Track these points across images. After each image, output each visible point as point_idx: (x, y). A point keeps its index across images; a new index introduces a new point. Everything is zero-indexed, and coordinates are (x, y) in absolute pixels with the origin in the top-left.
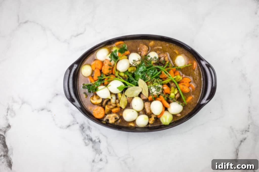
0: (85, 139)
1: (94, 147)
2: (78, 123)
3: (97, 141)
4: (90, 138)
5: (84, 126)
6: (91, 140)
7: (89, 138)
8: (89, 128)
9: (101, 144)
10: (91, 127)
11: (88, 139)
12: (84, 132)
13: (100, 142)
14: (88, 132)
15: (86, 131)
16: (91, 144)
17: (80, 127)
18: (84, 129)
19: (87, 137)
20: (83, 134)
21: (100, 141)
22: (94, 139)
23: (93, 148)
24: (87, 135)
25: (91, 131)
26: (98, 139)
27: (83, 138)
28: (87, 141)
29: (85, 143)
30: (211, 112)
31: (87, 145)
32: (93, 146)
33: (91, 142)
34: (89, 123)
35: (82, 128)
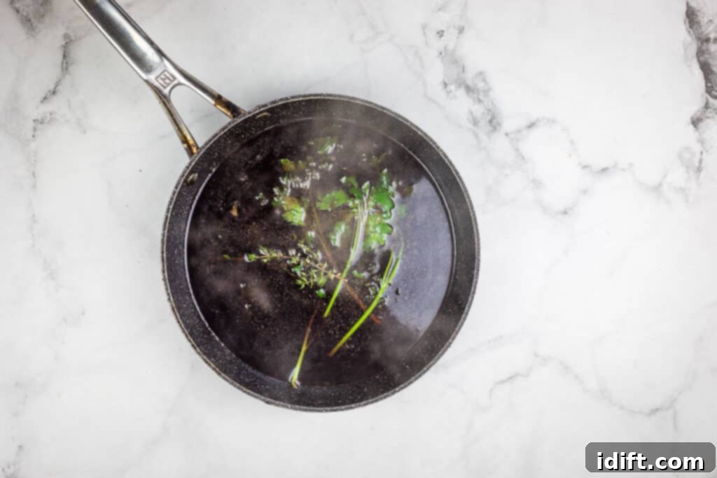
0: (487, 92)
1: (461, 70)
2: (507, 134)
3: (452, 87)
4: (471, 94)
5: (490, 128)
6: (469, 89)
7: (475, 95)
8: (475, 122)
9: (441, 79)
10: (470, 126)
11: (478, 91)
12: (489, 110)
13: (445, 85)
14: (478, 110)
15: (483, 114)
16: (469, 77)
17: (499, 124)
18: (489, 117)
19: (481, 97)
20: (493, 103)
21: (443, 86)
22: (461, 93)
23: (463, 67)
24: (480, 101)
25: (471, 113)
26: (451, 91)
27: (491, 94)
28: (481, 85)
29: (484, 80)
31: (481, 74)
32: (463, 71)
33: (470, 83)
34: (476, 136)
35: (494, 122)
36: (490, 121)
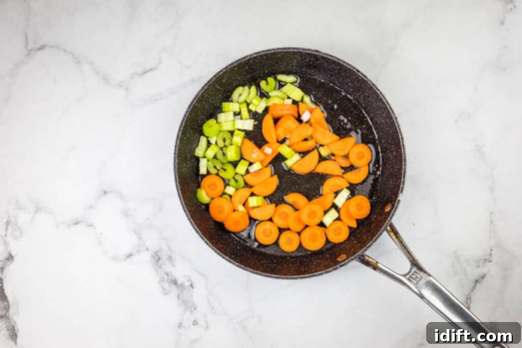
0: (162, 280)
1: (181, 296)
2: (147, 249)
3: (187, 284)
4: (173, 279)
5: (159, 254)
6: (175, 282)
7: (170, 278)
8: (170, 258)
9: (196, 290)
10: (174, 256)
11: (168, 281)
12: (160, 267)
13: (192, 286)
14: (168, 267)
15: (164, 265)
16: (174, 291)
17: (153, 257)
18: (160, 262)
19: (166, 276)
20: (158, 272)
21: (194, 285)
22: (180, 281)
23: (179, 298)
24: (167, 274)
25: (173, 265)
26: (188, 281)
27: (158, 279)
28: (166, 285)
29: (164, 289)
30: (414, 224)
31: (166, 293)
32: (179, 296)
33: (174, 287)
34: (170, 249)
35: (157, 258)
36: (159, 259)
